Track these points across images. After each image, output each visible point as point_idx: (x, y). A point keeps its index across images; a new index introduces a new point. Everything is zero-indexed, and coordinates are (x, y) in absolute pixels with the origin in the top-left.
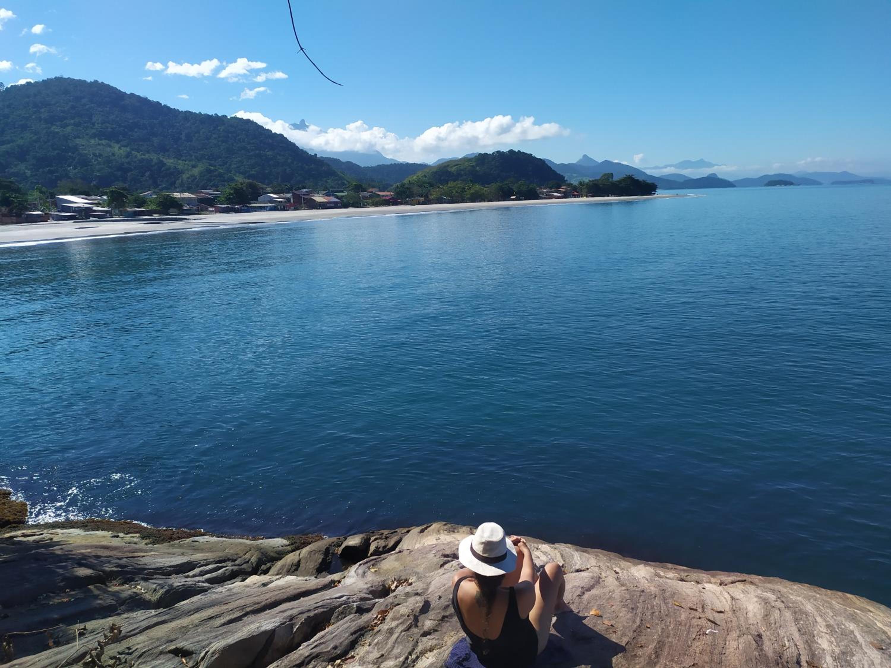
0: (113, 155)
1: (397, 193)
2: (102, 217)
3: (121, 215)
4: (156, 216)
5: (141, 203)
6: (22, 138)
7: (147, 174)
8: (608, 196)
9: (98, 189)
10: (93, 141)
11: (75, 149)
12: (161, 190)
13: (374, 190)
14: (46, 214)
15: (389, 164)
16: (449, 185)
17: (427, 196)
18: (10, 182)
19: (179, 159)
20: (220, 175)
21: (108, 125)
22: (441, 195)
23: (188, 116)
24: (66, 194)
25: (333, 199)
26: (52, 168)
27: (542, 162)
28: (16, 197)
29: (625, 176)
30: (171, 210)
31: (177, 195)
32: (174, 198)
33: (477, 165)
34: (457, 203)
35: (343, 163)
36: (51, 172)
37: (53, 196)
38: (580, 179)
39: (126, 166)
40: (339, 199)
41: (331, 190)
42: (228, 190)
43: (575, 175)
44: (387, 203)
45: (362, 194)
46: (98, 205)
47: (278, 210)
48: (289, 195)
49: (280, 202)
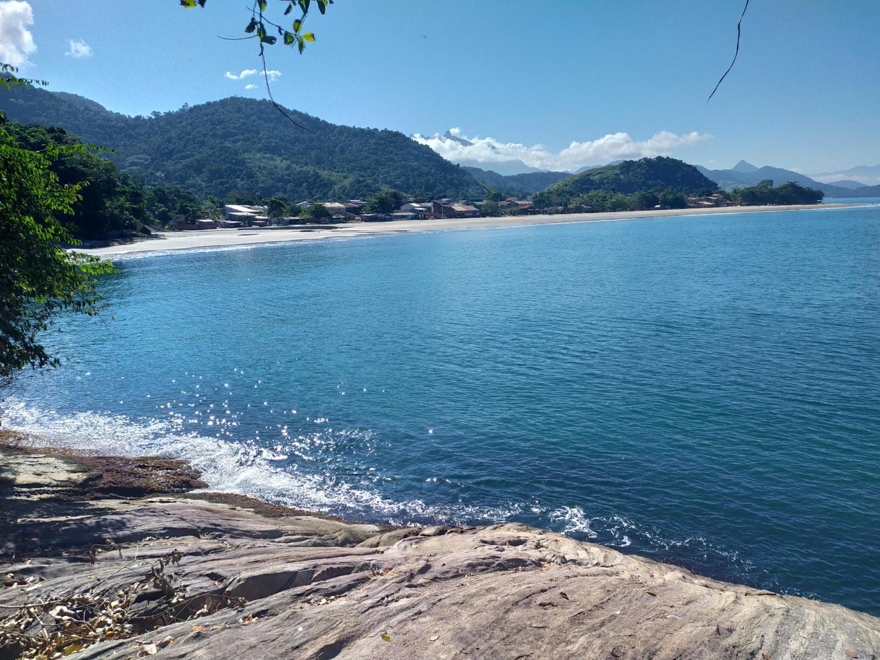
0: (276, 167)
1: (535, 202)
2: (263, 225)
3: (278, 223)
4: (308, 225)
5: (296, 212)
6: (200, 153)
7: (305, 184)
8: (766, 205)
9: (261, 199)
10: (258, 155)
11: (243, 162)
12: (316, 200)
13: (512, 199)
14: (216, 222)
15: (530, 173)
16: (590, 194)
17: (566, 205)
18: (188, 192)
19: (332, 171)
20: (368, 186)
21: (272, 140)
22: (581, 204)
23: (344, 130)
24: (232, 203)
25: (472, 208)
26: (223, 180)
27: (693, 169)
28: (191, 207)
29: (787, 183)
30: (322, 219)
31: (328, 205)
32: (324, 208)
33: (621, 173)
34: (597, 212)
35: (484, 172)
36: (222, 183)
37: (222, 205)
38: (734, 186)
39: (286, 177)
40: (477, 208)
41: (470, 199)
42: (374, 200)
43: (730, 182)
44: (525, 212)
45: (500, 203)
46: (259, 213)
47: (419, 219)
48: (430, 204)
49: (421, 211)
